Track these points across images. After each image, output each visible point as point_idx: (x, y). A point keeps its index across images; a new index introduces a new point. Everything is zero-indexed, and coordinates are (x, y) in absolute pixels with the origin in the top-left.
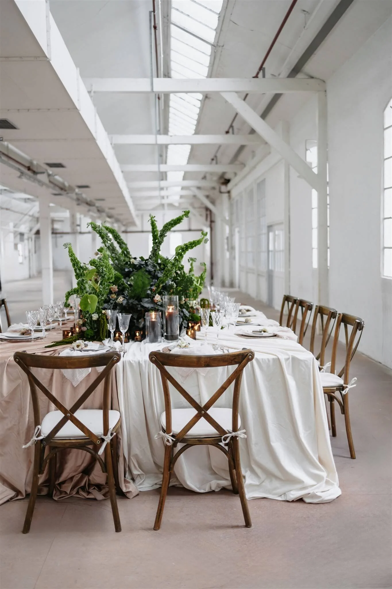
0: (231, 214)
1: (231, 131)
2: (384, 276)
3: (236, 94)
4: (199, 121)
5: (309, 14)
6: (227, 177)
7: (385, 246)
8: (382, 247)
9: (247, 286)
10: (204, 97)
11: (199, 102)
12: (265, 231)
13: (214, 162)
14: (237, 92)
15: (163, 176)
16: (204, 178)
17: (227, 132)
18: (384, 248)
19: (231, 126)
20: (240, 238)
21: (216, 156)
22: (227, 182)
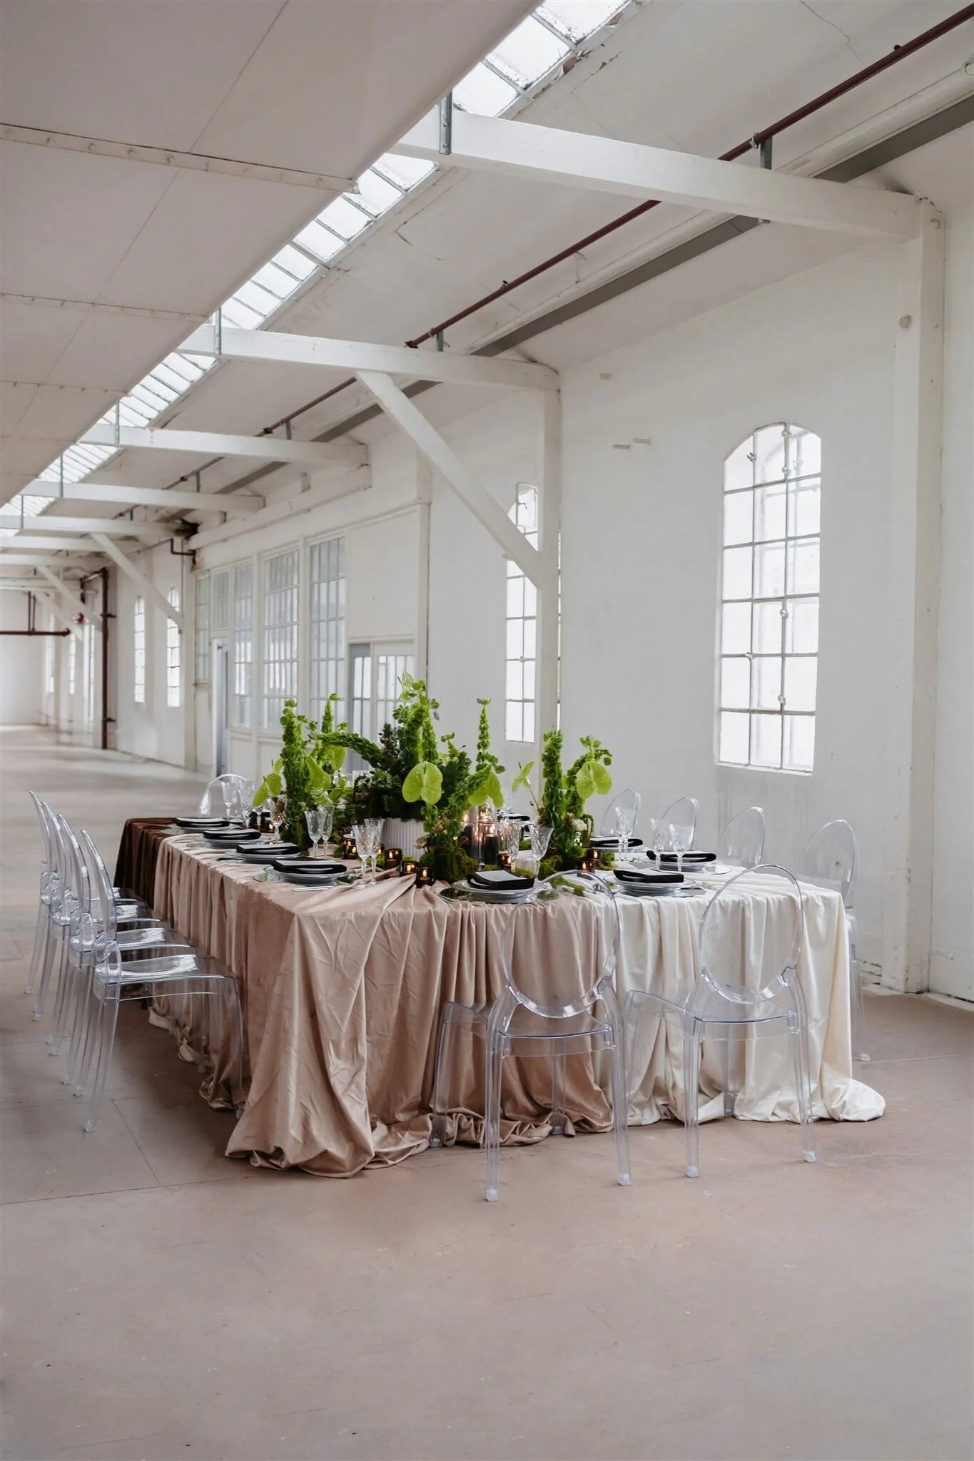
2: (720, 762)
3: (389, 380)
5: (585, 259)
6: (195, 518)
7: (724, 705)
8: (716, 708)
13: (187, 485)
14: (390, 374)
16: (126, 516)
17: (265, 432)
18: (722, 710)
21: (197, 476)
22: (191, 529)
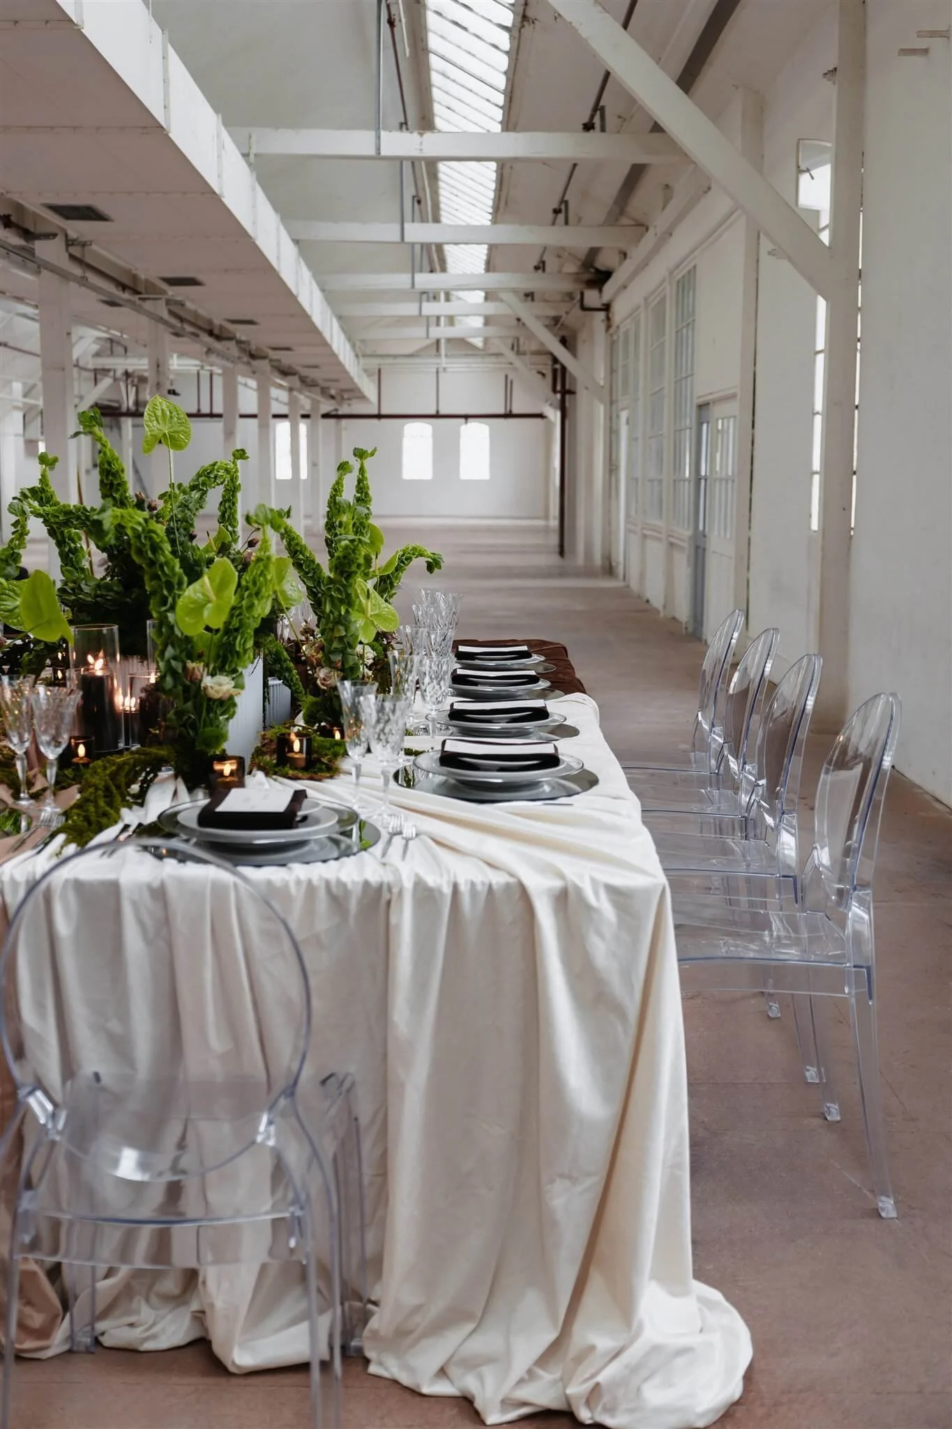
0: (612, 371)
1: (597, 120)
4: (510, 94)
6: (602, 262)
9: (642, 576)
10: (519, 19)
11: (506, 35)
12: (689, 420)
13: (561, 217)
15: (434, 258)
16: (540, 267)
17: (588, 127)
19: (598, 108)
20: (632, 439)
21: (564, 202)
22: (599, 278)
